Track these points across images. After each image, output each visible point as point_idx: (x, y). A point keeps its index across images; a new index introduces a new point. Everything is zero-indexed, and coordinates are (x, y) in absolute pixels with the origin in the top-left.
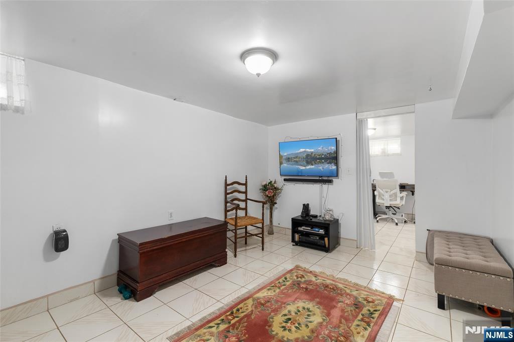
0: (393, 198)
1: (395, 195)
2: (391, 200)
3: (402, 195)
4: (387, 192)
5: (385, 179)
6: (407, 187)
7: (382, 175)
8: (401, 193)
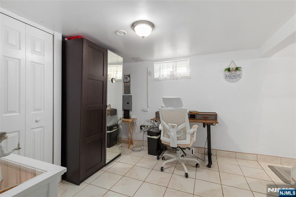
0: (181, 134)
1: (184, 130)
2: (178, 139)
3: (192, 131)
4: (173, 127)
5: (169, 108)
6: (197, 117)
7: (166, 101)
8: (191, 128)
